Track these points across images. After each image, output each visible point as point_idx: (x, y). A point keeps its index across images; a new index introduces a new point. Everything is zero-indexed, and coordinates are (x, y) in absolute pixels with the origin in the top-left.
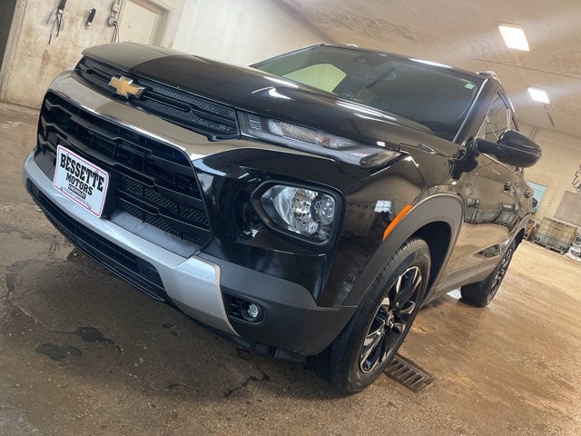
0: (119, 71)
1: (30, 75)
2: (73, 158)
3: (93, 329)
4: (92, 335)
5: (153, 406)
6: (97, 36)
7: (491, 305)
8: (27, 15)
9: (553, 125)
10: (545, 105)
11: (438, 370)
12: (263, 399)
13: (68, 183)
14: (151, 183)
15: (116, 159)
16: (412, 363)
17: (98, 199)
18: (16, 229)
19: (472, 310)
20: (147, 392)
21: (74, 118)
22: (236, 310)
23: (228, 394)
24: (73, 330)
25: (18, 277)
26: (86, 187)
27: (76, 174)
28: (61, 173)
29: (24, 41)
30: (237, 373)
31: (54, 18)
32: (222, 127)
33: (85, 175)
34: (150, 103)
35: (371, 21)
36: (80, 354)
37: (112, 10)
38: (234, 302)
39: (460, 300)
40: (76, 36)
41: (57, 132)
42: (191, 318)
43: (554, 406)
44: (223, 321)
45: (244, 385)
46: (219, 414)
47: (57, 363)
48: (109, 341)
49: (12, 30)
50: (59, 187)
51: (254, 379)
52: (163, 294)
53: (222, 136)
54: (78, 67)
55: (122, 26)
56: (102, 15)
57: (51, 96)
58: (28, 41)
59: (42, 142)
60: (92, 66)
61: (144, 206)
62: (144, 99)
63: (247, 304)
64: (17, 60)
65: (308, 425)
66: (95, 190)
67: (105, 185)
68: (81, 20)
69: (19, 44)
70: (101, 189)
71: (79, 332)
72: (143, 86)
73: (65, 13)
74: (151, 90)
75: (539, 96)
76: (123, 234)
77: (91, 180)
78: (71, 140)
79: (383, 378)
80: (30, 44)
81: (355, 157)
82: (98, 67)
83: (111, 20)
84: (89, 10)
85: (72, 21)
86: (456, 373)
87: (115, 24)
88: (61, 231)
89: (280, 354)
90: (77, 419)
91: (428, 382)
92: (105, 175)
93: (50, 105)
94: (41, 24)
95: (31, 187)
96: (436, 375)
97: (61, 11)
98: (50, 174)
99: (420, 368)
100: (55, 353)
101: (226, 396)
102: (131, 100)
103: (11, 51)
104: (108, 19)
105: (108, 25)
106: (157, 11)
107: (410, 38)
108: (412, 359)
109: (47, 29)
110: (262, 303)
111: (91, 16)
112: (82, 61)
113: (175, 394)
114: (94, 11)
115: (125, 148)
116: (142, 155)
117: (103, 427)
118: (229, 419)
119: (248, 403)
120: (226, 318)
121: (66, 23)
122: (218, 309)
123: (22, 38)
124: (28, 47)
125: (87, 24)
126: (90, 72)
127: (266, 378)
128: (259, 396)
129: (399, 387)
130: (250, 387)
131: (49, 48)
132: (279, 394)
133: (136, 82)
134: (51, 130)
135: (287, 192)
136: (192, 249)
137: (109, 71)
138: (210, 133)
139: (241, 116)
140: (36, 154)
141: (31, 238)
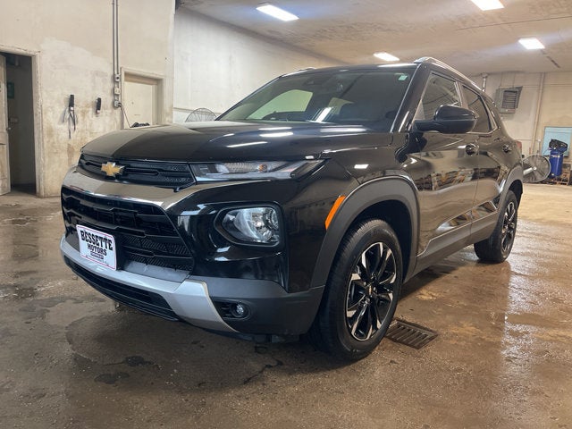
0: (106, 159)
1: (61, 169)
2: (88, 232)
3: (136, 357)
4: (136, 362)
5: (187, 400)
6: (107, 120)
7: (510, 259)
8: (45, 120)
9: (558, 67)
10: (541, 50)
11: (445, 327)
12: (276, 380)
13: (90, 251)
14: (143, 234)
15: (116, 224)
16: (418, 326)
17: (111, 257)
18: (70, 298)
19: (489, 268)
20: (181, 392)
21: (83, 202)
22: (228, 312)
23: (247, 382)
24: (121, 361)
25: (75, 333)
26: (101, 251)
27: (93, 242)
28: (83, 244)
29: (48, 142)
30: (254, 365)
31: (67, 115)
32: (183, 180)
33: (99, 242)
34: (131, 176)
35: (348, 27)
36: (128, 376)
37: (115, 95)
38: (223, 306)
39: (479, 262)
40: (91, 125)
41: (75, 215)
42: (204, 329)
43: (562, 333)
44: (221, 323)
45: (261, 372)
46: (239, 396)
47: (111, 386)
48: (150, 363)
49: (36, 136)
50: (85, 256)
51: (270, 367)
52: (173, 314)
53: (182, 186)
54: (80, 162)
55: (126, 105)
56: (107, 100)
57: (65, 190)
58: (52, 141)
59: (68, 225)
60: (88, 159)
61: (144, 253)
62: (127, 175)
63: (234, 306)
64: (47, 160)
65: (315, 391)
66: (108, 250)
67: (113, 245)
68: (91, 111)
69: (45, 146)
70: (111, 249)
71: (126, 361)
72: (122, 165)
73: (76, 108)
74: (129, 166)
75: (532, 44)
76: (139, 278)
77: (104, 244)
78: (85, 219)
79: (389, 343)
80: (54, 143)
81: (286, 173)
82: (93, 159)
83: (116, 103)
84: (95, 99)
85: (84, 113)
86: (461, 326)
87: (120, 105)
88: (98, 289)
89: (276, 339)
90: (129, 419)
91: (431, 339)
92: (110, 237)
93: (65, 197)
94: (59, 124)
95: (68, 261)
96: (441, 330)
97: (72, 108)
98: (77, 248)
99: (425, 329)
100: (109, 379)
101: (245, 383)
102: (118, 177)
103: (40, 153)
104: (113, 103)
105: (114, 107)
106: (152, 82)
107: (389, 30)
108: (418, 323)
109: (65, 127)
110: (243, 301)
111: (98, 105)
112: (82, 157)
113: (204, 389)
114: (99, 100)
115: (120, 214)
116: (132, 216)
117: (148, 421)
118: (247, 399)
119: (264, 384)
120: (221, 320)
121: (79, 117)
122: (213, 315)
123: (46, 140)
124: (53, 146)
125: (97, 113)
126: (87, 164)
127: (280, 363)
128: (274, 378)
129: (402, 348)
130: (265, 373)
131: (71, 142)
132: (290, 373)
133: (118, 164)
134: (71, 215)
135: (246, 213)
136: (184, 274)
137: (100, 160)
138: (176, 186)
139: (193, 168)
140: (67, 236)
141: (82, 302)
